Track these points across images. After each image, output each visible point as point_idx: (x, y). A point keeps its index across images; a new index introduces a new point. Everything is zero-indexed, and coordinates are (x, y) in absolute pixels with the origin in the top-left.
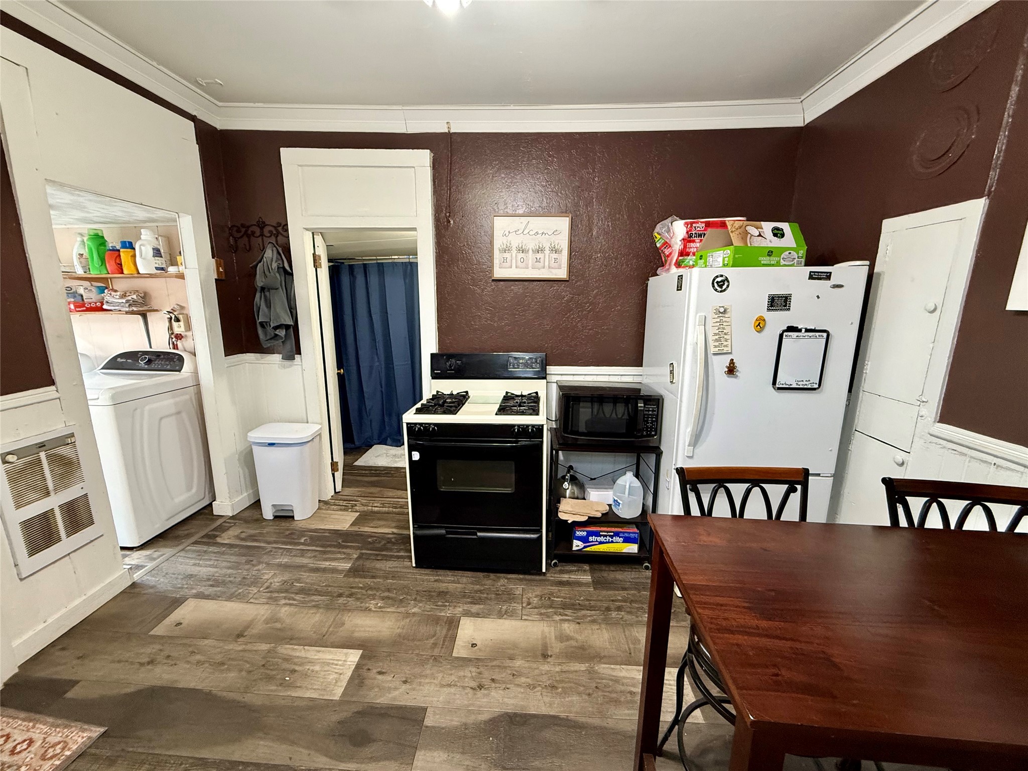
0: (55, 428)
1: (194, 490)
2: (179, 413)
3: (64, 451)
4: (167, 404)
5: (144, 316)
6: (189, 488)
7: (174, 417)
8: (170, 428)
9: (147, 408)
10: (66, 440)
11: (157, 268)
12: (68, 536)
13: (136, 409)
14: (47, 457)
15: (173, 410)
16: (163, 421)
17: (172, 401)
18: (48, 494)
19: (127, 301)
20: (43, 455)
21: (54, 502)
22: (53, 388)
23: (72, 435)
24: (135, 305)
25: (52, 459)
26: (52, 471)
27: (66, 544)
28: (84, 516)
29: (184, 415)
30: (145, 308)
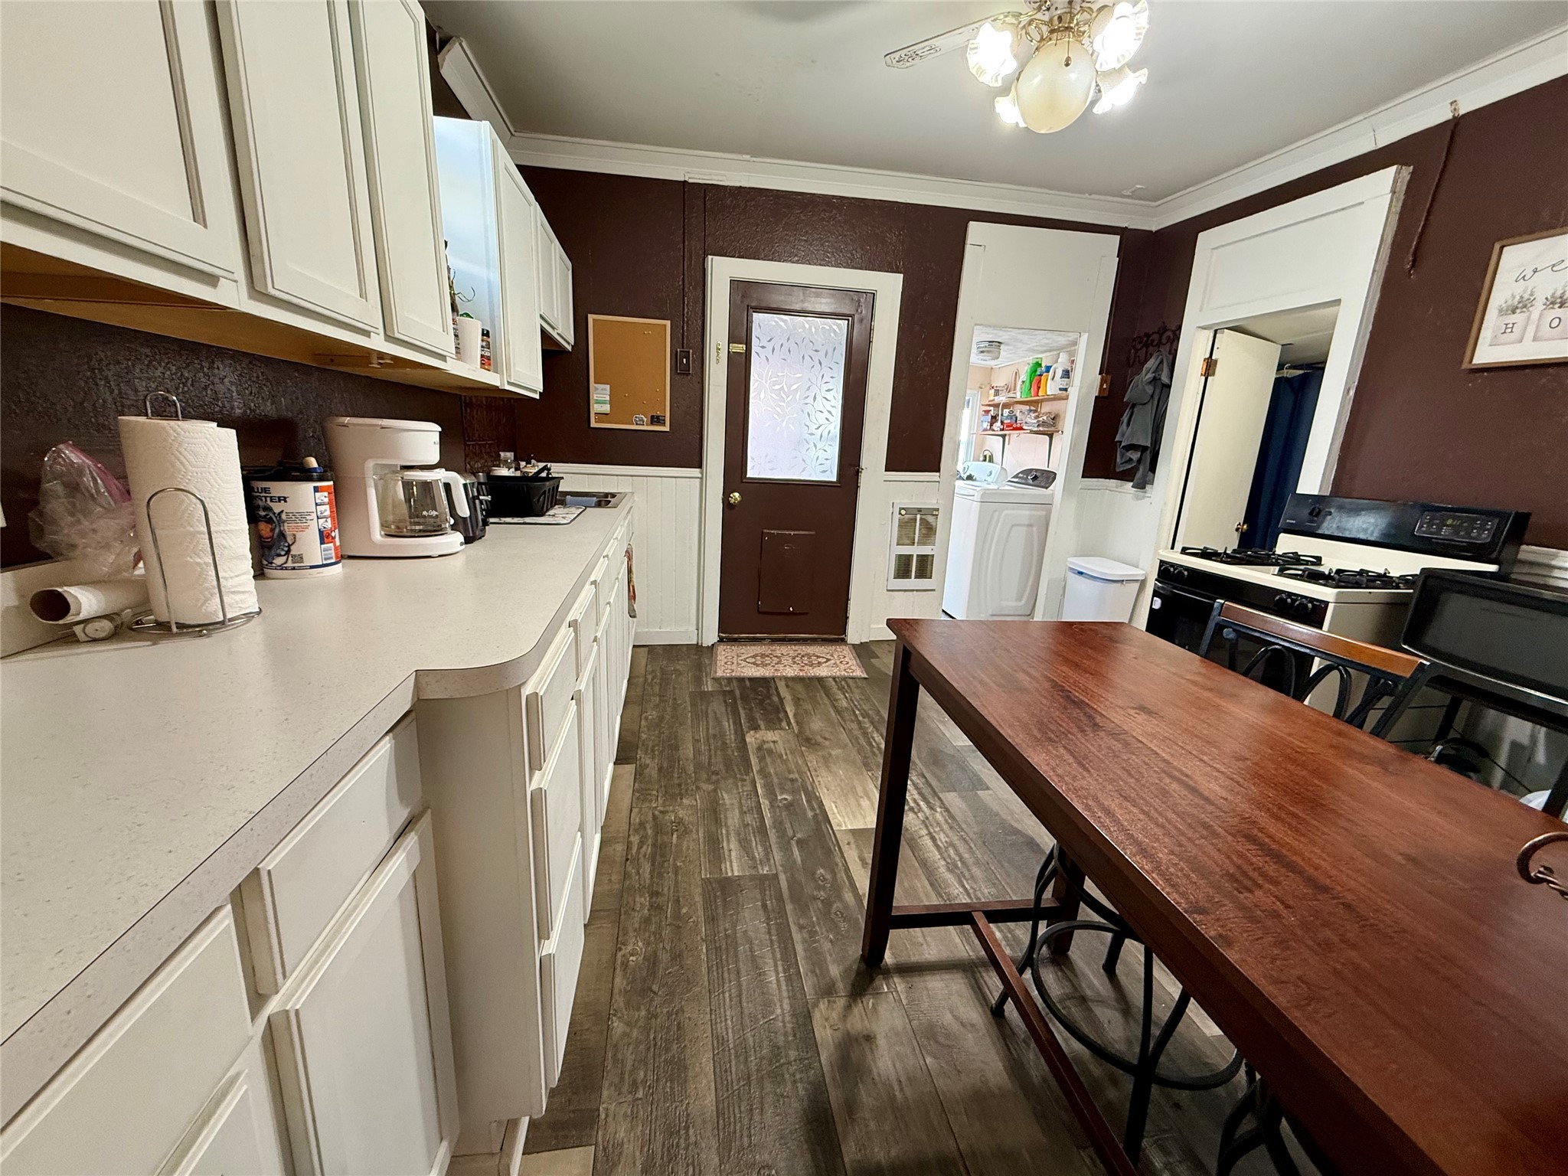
0: (930, 503)
1: (1023, 602)
2: (1030, 525)
3: (930, 519)
4: (1024, 514)
5: (1051, 436)
6: (1019, 599)
7: (1025, 528)
8: (1020, 534)
9: (1005, 512)
10: (933, 512)
11: (1060, 389)
12: (916, 578)
13: (996, 511)
14: (921, 519)
15: (1026, 522)
16: (1015, 528)
17: (1028, 513)
18: (913, 544)
19: (1038, 421)
20: (918, 517)
21: (915, 551)
22: (938, 474)
23: (938, 510)
24: (1043, 426)
25: (923, 521)
26: (920, 530)
27: (913, 582)
28: (929, 572)
29: (1035, 529)
30: (1052, 429)
